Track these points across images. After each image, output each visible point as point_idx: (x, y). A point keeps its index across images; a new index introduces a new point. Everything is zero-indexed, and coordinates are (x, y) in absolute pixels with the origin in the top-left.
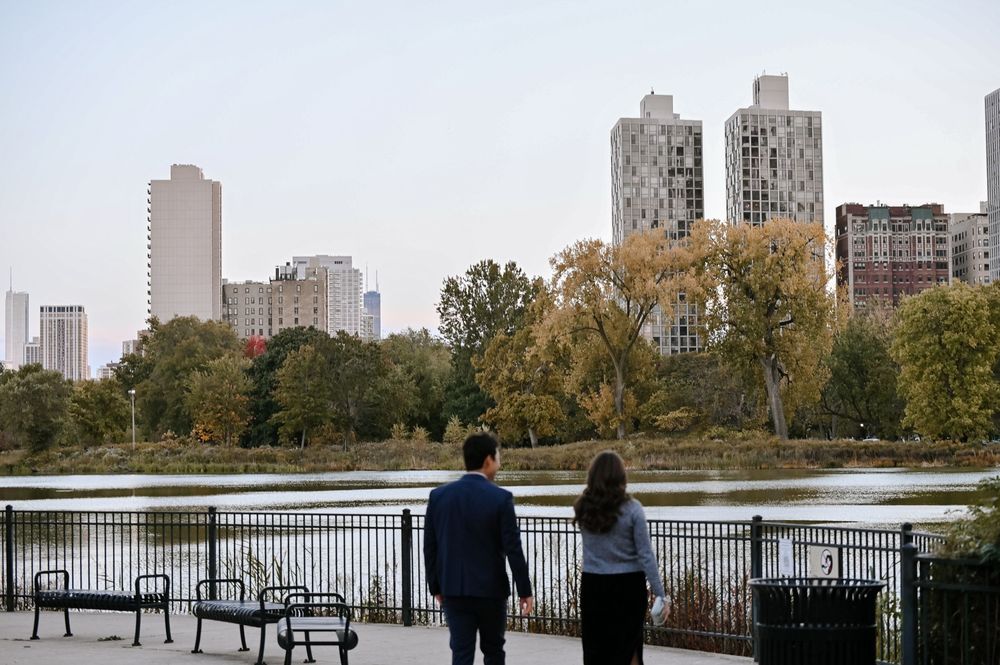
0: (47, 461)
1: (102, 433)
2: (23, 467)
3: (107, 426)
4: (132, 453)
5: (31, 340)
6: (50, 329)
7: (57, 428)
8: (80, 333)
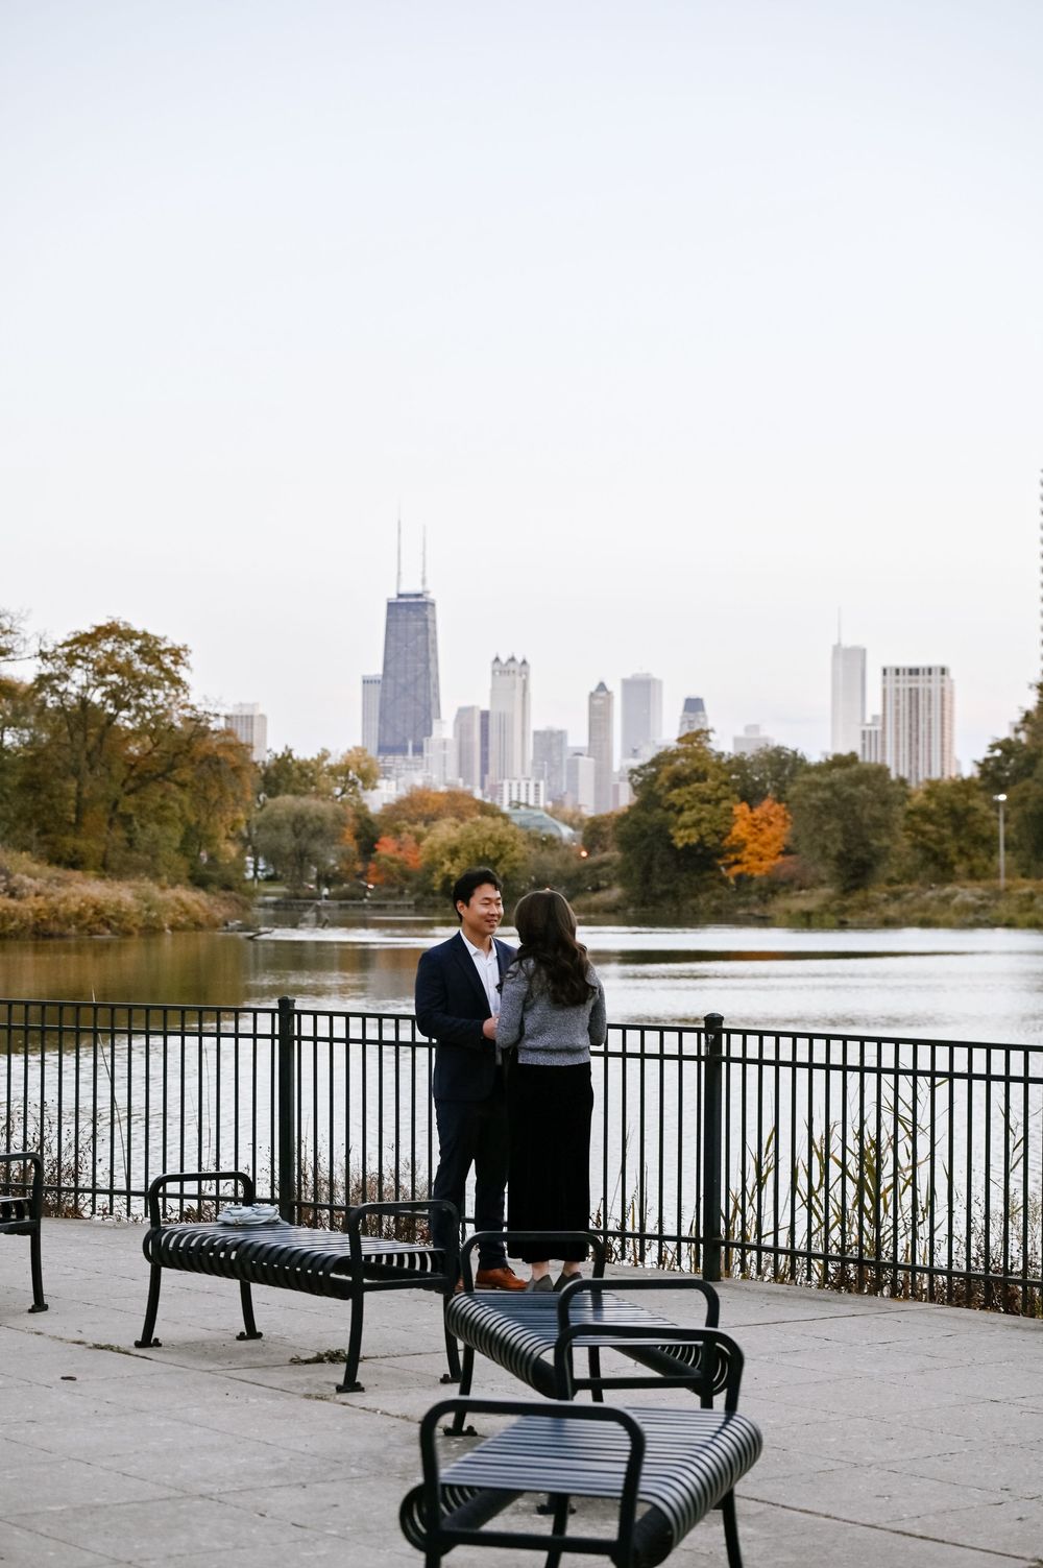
0: (866, 906)
1: (953, 864)
2: (827, 917)
3: (961, 851)
4: (998, 895)
5: (869, 720)
6: (897, 703)
7: (880, 856)
8: (943, 709)
